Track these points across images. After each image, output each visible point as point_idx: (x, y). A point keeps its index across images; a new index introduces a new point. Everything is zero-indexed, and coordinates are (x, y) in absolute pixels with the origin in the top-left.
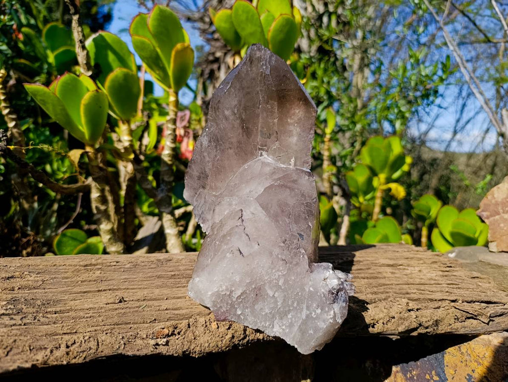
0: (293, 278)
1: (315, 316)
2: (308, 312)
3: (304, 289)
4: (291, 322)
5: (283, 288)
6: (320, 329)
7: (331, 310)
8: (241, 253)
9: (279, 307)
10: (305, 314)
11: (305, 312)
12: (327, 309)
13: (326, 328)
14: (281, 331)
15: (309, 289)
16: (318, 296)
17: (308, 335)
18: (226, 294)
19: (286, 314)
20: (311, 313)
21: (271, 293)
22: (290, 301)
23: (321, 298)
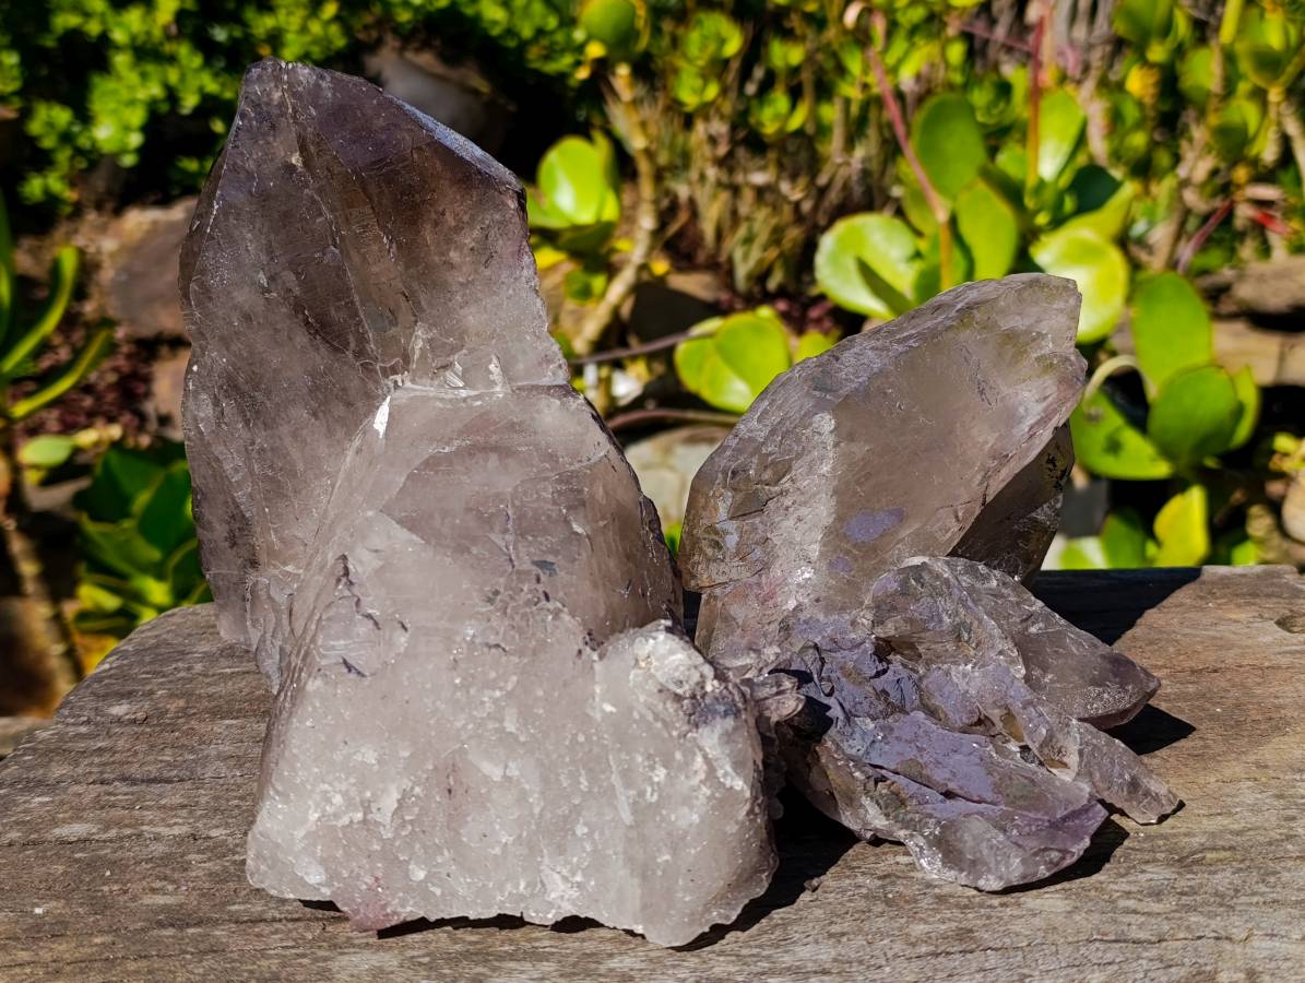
0: (540, 693)
1: (655, 797)
2: (632, 792)
3: (587, 715)
4: (595, 851)
5: (522, 739)
6: (686, 833)
7: (695, 754)
8: (349, 668)
9: (537, 810)
10: (626, 807)
11: (623, 796)
12: (678, 756)
13: (702, 821)
14: (574, 893)
15: (603, 711)
16: (635, 721)
17: (660, 873)
18: (351, 822)
19: (566, 826)
20: (641, 794)
21: (494, 772)
22: (562, 777)
23: (649, 727)
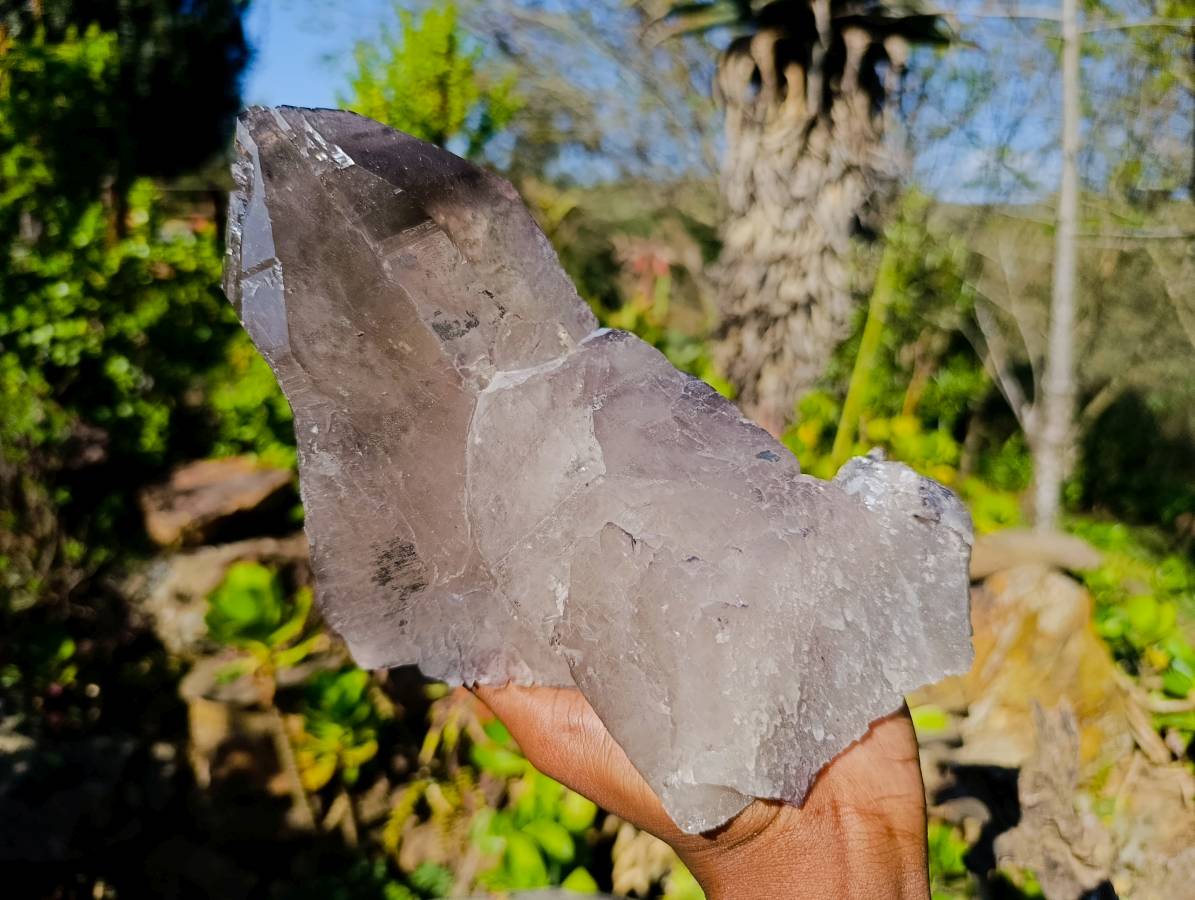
0: (851, 547)
1: (933, 577)
2: (917, 584)
3: (882, 545)
4: (908, 638)
5: (848, 588)
7: (948, 534)
9: (868, 634)
10: (914, 595)
11: (911, 591)
12: (940, 540)
15: (890, 536)
19: (886, 634)
20: (923, 581)
21: (839, 624)
22: (876, 601)
